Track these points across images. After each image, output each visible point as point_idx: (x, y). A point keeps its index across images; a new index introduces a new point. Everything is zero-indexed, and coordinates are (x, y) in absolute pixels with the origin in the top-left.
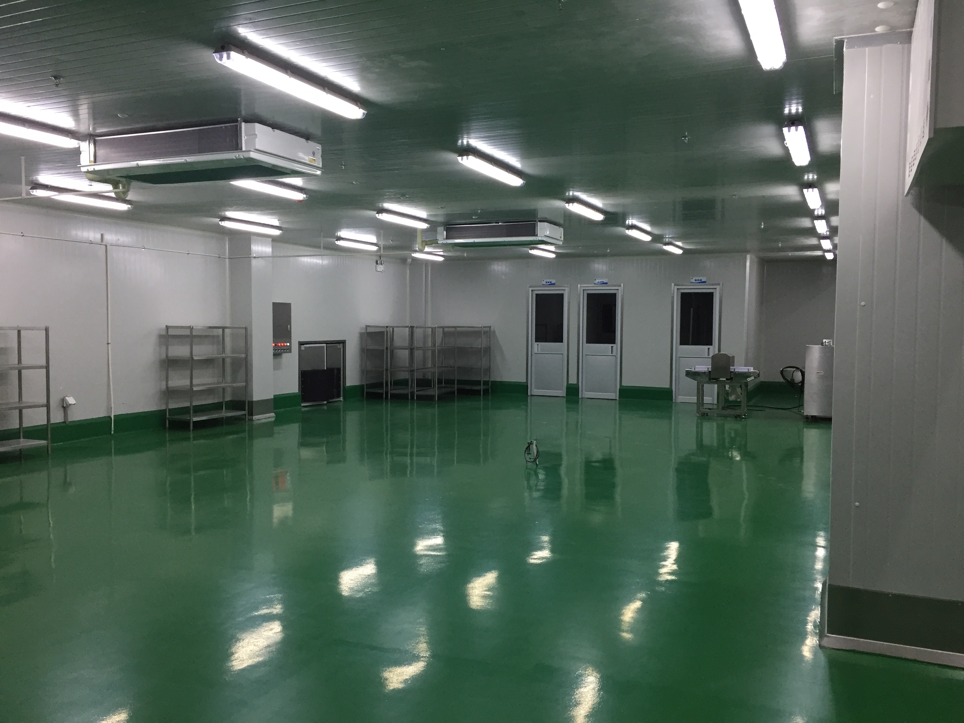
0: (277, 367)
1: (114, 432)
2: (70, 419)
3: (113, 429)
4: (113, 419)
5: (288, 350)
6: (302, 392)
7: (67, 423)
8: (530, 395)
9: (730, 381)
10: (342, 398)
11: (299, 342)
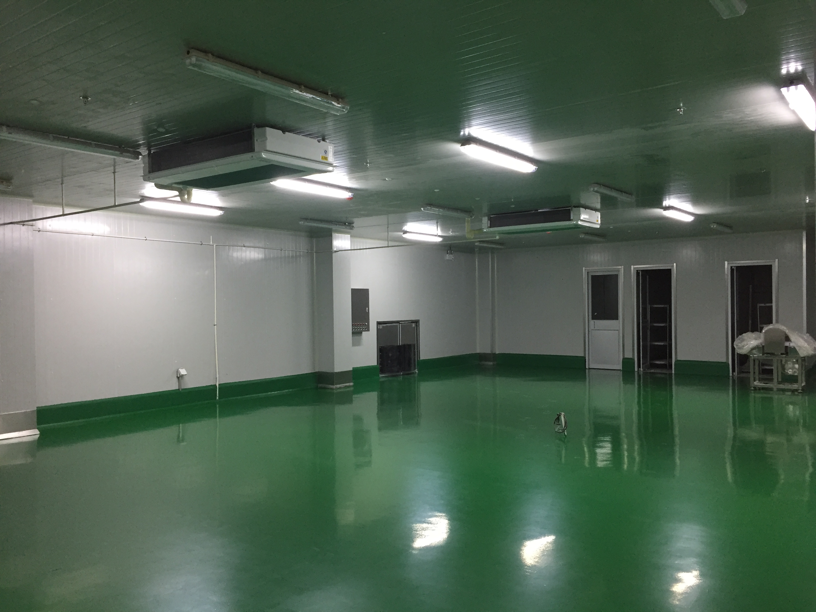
0: (356, 343)
1: (219, 398)
2: (183, 387)
3: (218, 395)
4: (218, 387)
5: (366, 329)
6: (380, 364)
7: (180, 390)
8: (588, 368)
9: (785, 355)
10: (416, 370)
11: (377, 322)
